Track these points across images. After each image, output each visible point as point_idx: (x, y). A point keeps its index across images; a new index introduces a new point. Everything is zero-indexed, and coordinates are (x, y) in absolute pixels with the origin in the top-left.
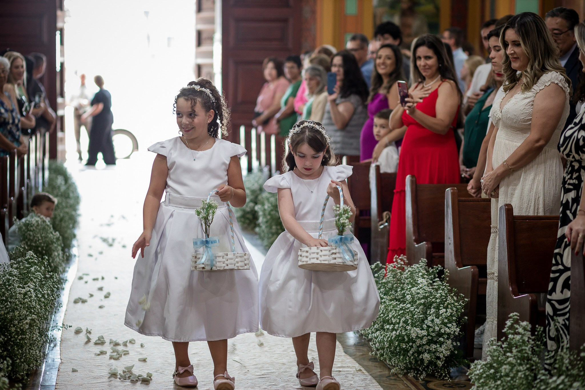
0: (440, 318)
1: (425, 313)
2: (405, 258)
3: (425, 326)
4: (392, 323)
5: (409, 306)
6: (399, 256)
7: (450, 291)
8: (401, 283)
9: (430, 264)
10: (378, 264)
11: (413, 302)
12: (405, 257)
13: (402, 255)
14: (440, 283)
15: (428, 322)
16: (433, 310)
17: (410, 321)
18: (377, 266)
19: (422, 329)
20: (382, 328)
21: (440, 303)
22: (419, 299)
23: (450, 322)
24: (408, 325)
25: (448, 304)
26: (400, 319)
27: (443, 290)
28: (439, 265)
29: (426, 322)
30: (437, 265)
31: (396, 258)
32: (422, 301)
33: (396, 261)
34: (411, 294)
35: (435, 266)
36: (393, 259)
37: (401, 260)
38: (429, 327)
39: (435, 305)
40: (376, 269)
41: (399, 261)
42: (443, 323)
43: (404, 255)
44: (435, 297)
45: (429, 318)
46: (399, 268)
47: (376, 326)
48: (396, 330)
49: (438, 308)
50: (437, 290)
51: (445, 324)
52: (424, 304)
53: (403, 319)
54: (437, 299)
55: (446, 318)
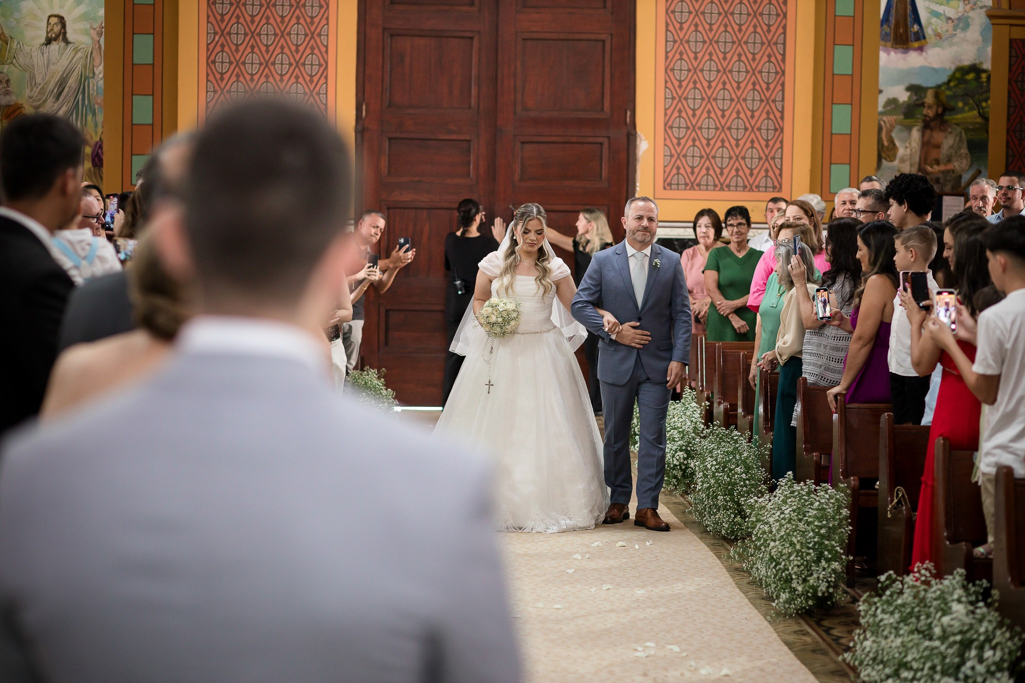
0: (985, 664)
1: (961, 655)
2: (932, 566)
3: (961, 676)
4: (911, 668)
5: (937, 643)
6: (923, 563)
7: (1000, 625)
8: (925, 606)
9: (970, 578)
10: (890, 575)
11: (943, 638)
12: (932, 564)
13: (927, 562)
14: (985, 610)
15: (966, 669)
16: (973, 653)
17: (939, 668)
18: (890, 576)
19: (957, 679)
20: (896, 674)
21: (985, 641)
22: (954, 634)
23: (1000, 669)
24: (936, 672)
25: (997, 644)
26: (924, 663)
27: (990, 621)
28: (984, 581)
29: (963, 669)
30: (980, 580)
31: (918, 567)
32: (958, 638)
33: (919, 572)
34: (942, 626)
35: (977, 582)
36: (914, 568)
37: (926, 569)
38: (967, 677)
39: (976, 644)
40: (888, 582)
41: (923, 572)
42: (988, 671)
43: (931, 561)
44: (977, 632)
45: (969, 664)
46: (924, 583)
47: (888, 671)
48: (919, 680)
49: (981, 648)
50: (981, 621)
51: (993, 674)
52: (961, 642)
53: (928, 665)
54: (979, 635)
55: (995, 663)
